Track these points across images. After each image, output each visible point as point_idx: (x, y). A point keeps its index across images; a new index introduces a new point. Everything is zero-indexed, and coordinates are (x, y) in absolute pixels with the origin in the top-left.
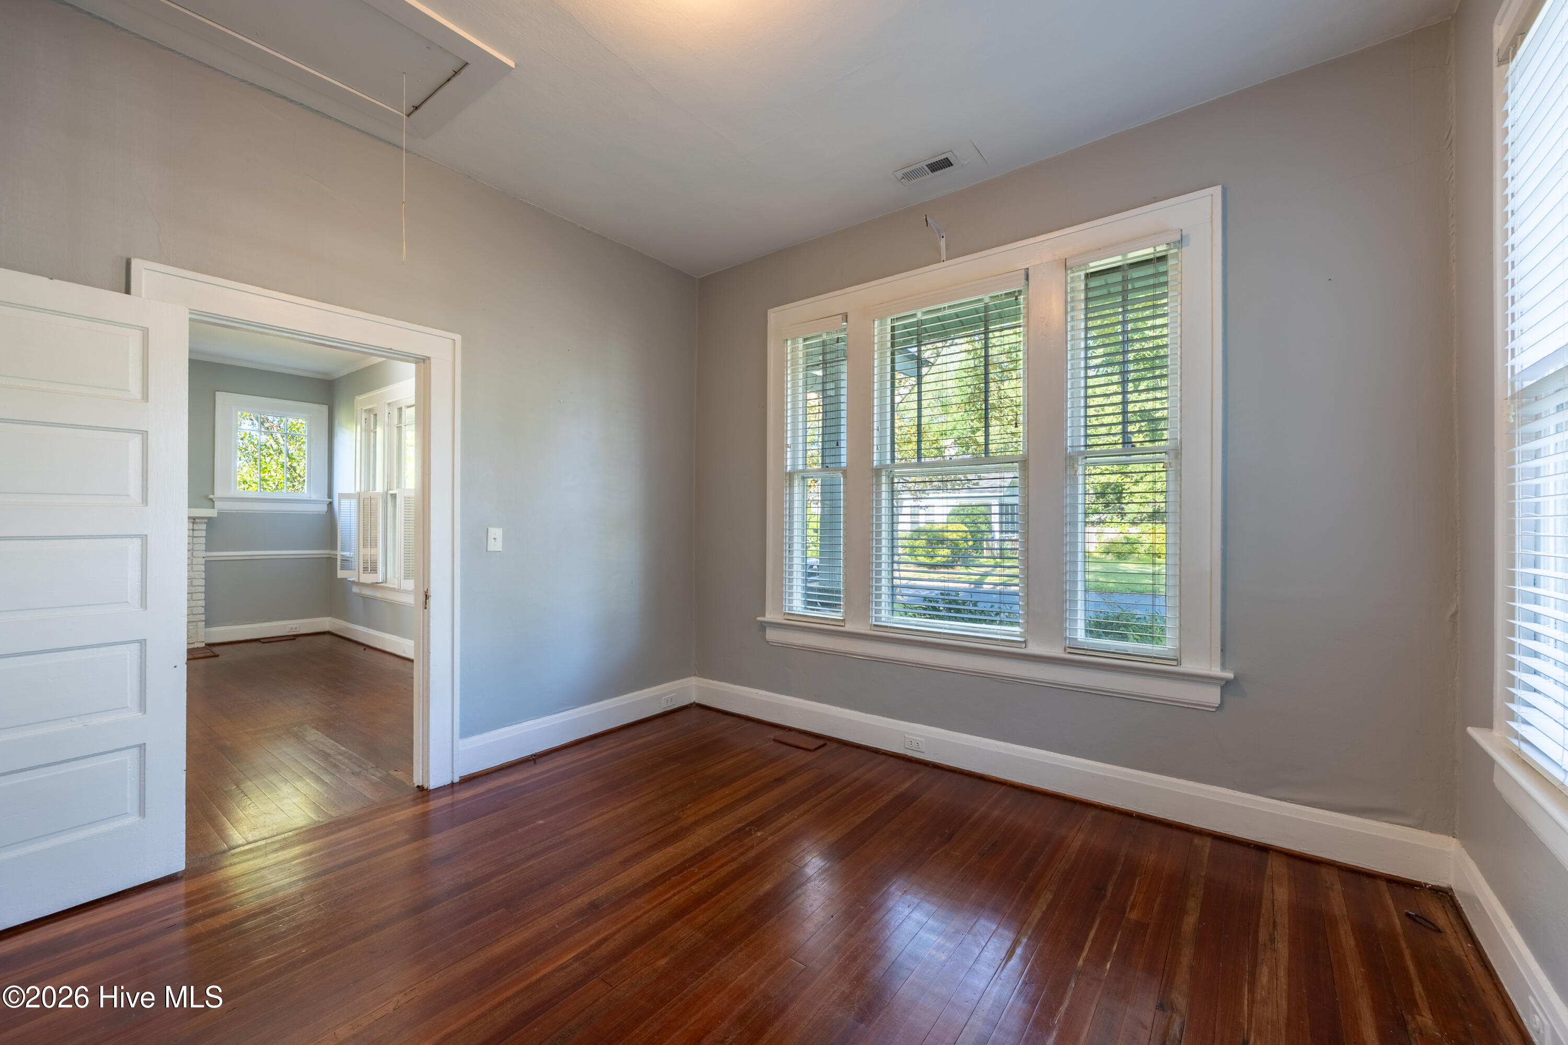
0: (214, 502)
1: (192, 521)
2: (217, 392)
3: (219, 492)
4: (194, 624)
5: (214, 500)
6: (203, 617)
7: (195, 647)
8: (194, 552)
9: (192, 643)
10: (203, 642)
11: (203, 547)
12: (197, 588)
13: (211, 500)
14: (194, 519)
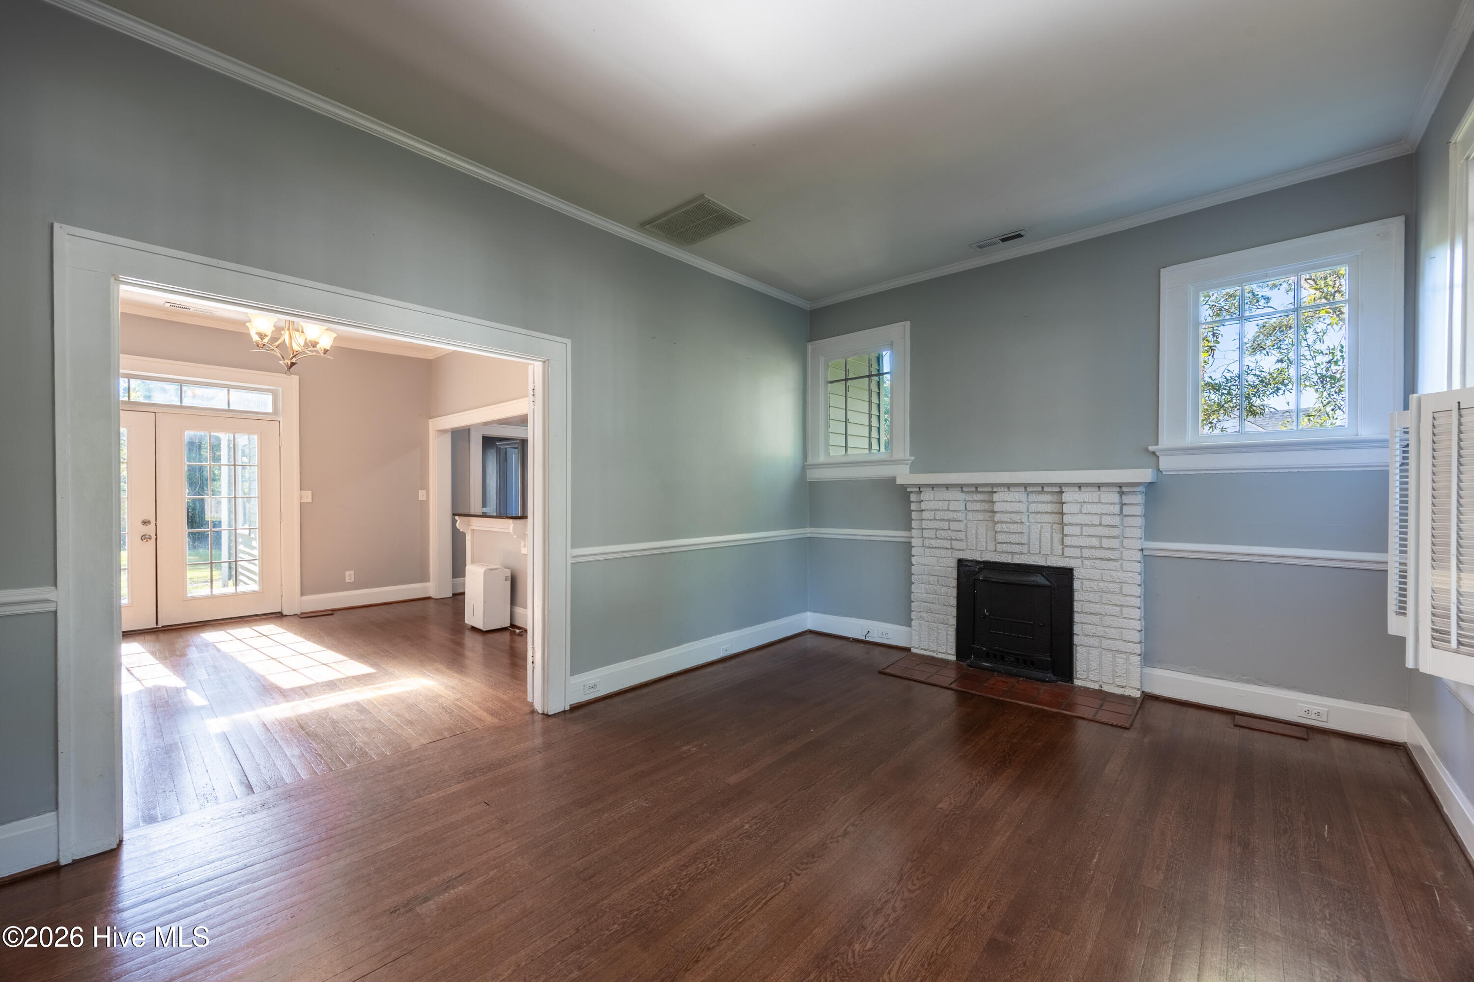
0: (1158, 457)
1: (1118, 489)
2: (1162, 270)
3: (1166, 440)
4: (1124, 656)
5: (1157, 453)
6: (1138, 649)
7: (1127, 694)
8: (1125, 541)
9: (1123, 687)
10: (1138, 689)
11: (1139, 533)
12: (1128, 598)
13: (1154, 453)
14: (1121, 487)
